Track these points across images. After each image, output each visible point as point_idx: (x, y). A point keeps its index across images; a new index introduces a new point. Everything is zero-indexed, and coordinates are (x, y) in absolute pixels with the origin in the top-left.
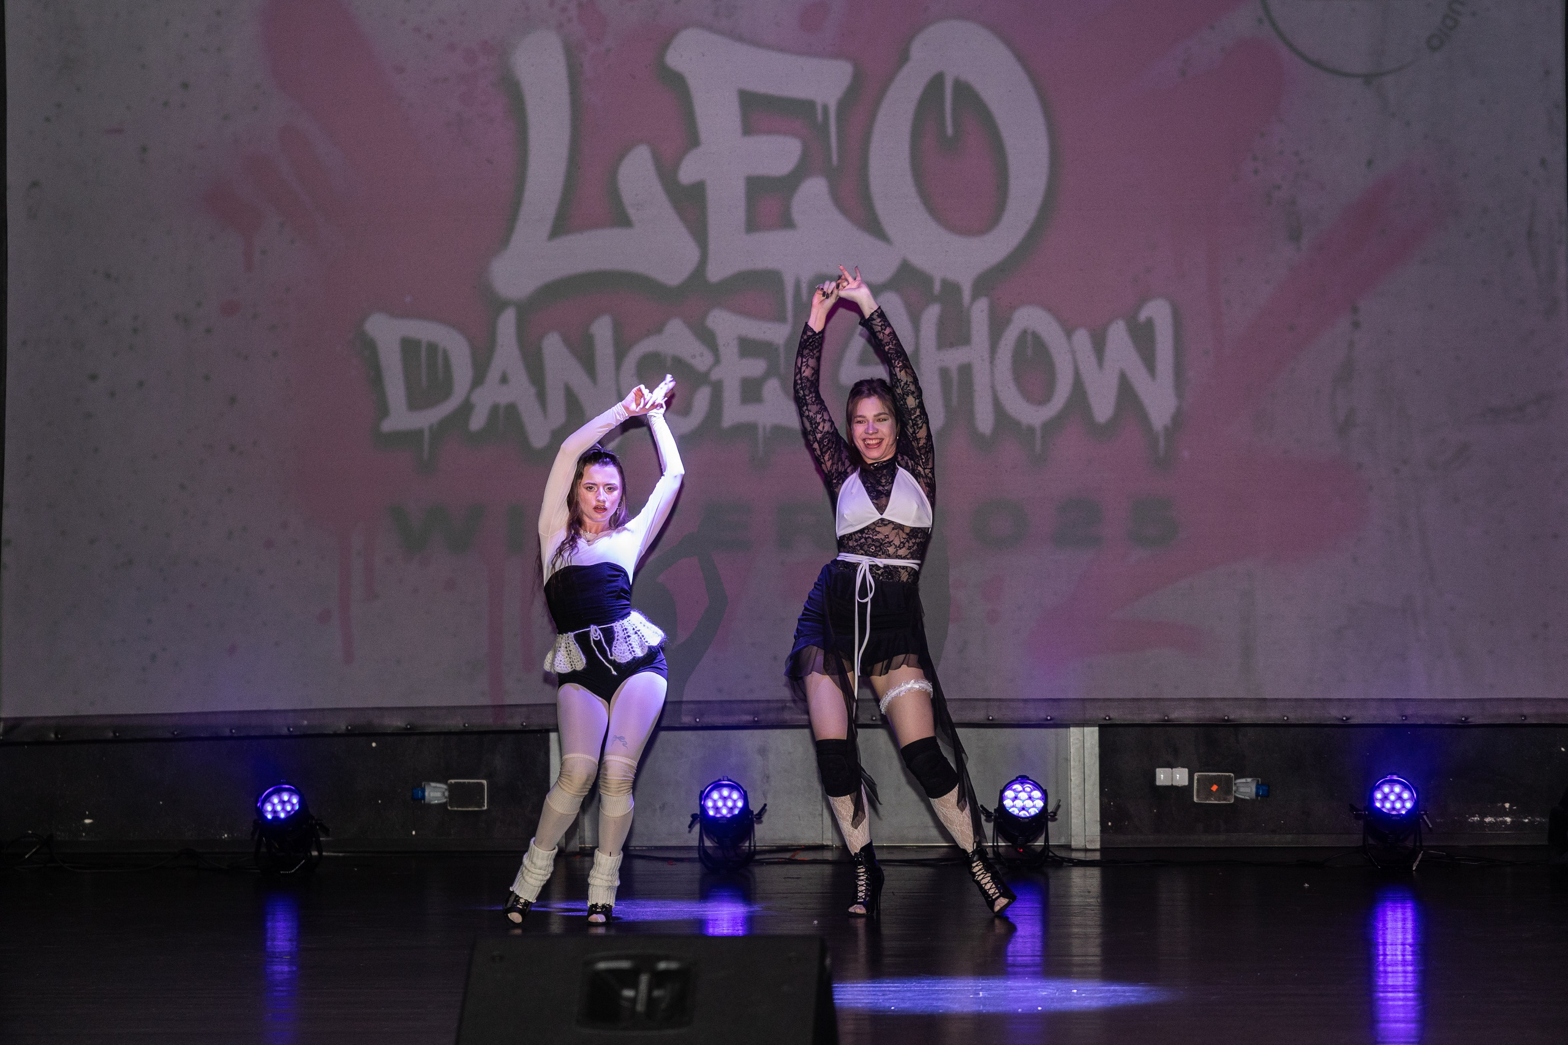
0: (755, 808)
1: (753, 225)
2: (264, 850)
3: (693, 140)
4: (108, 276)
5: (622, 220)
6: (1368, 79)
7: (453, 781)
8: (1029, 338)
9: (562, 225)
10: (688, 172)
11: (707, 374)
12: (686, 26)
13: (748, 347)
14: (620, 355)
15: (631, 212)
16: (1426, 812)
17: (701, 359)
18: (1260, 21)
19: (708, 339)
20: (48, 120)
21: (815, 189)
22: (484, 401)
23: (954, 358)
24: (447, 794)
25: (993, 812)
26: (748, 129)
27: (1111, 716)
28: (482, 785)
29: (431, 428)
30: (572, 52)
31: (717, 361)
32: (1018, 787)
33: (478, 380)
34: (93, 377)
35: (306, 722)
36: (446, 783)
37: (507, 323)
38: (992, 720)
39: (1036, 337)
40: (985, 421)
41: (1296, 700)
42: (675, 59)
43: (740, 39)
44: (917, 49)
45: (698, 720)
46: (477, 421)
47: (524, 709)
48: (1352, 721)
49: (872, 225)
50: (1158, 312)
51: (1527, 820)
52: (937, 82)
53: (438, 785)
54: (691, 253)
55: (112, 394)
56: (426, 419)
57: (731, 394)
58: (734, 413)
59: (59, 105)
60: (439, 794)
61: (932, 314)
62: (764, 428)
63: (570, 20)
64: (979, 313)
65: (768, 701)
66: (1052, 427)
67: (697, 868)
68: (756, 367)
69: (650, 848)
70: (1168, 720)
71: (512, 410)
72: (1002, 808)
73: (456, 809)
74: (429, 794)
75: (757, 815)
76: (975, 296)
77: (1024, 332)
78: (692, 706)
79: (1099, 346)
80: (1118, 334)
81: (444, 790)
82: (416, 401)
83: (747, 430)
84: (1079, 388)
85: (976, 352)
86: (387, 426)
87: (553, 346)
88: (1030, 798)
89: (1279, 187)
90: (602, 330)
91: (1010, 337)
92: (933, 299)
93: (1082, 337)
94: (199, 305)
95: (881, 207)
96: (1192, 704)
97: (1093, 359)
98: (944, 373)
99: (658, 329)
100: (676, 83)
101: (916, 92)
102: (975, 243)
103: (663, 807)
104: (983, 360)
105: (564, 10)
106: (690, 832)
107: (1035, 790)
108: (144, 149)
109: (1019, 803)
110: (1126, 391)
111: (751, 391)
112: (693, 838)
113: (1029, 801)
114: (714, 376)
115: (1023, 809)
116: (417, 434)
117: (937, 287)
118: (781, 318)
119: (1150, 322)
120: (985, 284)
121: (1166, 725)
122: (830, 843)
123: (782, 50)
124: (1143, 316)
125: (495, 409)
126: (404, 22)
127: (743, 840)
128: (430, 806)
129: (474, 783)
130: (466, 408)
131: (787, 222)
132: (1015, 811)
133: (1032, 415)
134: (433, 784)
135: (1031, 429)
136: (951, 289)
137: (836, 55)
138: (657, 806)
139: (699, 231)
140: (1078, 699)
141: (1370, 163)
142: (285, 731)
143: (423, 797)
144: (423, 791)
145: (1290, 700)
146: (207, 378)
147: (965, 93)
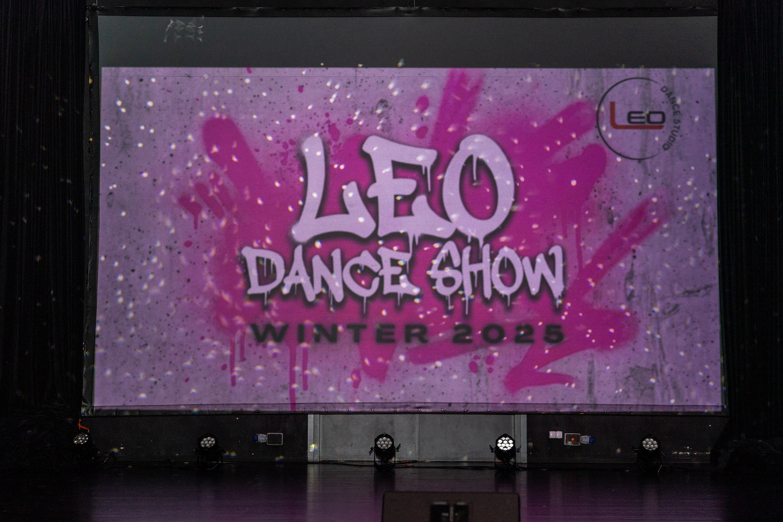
0: (396, 446)
1: (397, 214)
2: (200, 460)
3: (373, 180)
4: (139, 230)
5: (345, 211)
6: (640, 160)
7: (269, 433)
8: (506, 260)
9: (321, 213)
10: (371, 193)
11: (378, 272)
12: (371, 135)
13: (394, 263)
14: (343, 265)
15: (349, 208)
16: (662, 449)
17: (374, 266)
18: (598, 137)
19: (378, 259)
20: (116, 168)
21: (421, 201)
22: (289, 282)
23: (476, 268)
24: (267, 439)
25: (494, 448)
26: (395, 176)
27: (537, 411)
28: (281, 435)
29: (268, 292)
30: (326, 145)
31: (382, 268)
32: (504, 439)
33: (286, 274)
34: (133, 271)
35: (216, 409)
36: (266, 435)
37: (298, 252)
38: (490, 411)
39: (508, 260)
40: (488, 293)
41: (610, 405)
42: (366, 148)
43: (392, 140)
44: (462, 145)
45: (372, 410)
46: (285, 291)
47: (303, 405)
48: (632, 414)
49: (444, 215)
50: (556, 251)
51: (696, 454)
52: (470, 159)
53: (263, 435)
54: (372, 225)
55: (141, 278)
56: (266, 289)
57: (387, 281)
58: (388, 288)
59: (121, 162)
60: (264, 439)
61: (467, 251)
62: (400, 294)
63: (325, 132)
64: (486, 250)
65: (401, 403)
66: (514, 295)
67: (373, 469)
68: (397, 270)
69: (346, 461)
70: (559, 412)
71: (300, 286)
72: (497, 448)
73: (270, 445)
74: (260, 439)
75: (397, 448)
76: (484, 244)
77: (504, 258)
78: (370, 405)
79: (533, 264)
80: (540, 259)
81: (265, 437)
82: (262, 281)
83: (394, 295)
84: (525, 282)
85: (484, 266)
86: (250, 292)
87: (317, 261)
88: (508, 443)
89: (604, 202)
90: (336, 255)
91: (498, 259)
92: (467, 244)
93: (526, 260)
94: (176, 242)
95: (448, 208)
96: (569, 406)
97: (531, 270)
98: (472, 274)
99: (359, 255)
100: (367, 157)
101: (462, 163)
102: (484, 222)
103: (351, 445)
104: (487, 269)
105: (323, 128)
106: (370, 455)
107: (510, 440)
108: (155, 180)
109: (503, 445)
110: (544, 282)
111: (395, 280)
112: (372, 457)
113: (508, 444)
114: (381, 274)
115: (505, 447)
116: (262, 295)
117: (469, 240)
118: (407, 251)
119: (553, 256)
120: (489, 238)
121: (558, 414)
122: (418, 460)
123: (409, 145)
124: (550, 253)
125: (293, 286)
126: (259, 131)
127: (391, 458)
128: (259, 444)
129: (278, 434)
130: (282, 284)
131: (410, 213)
132: (502, 448)
133: (505, 291)
134: (261, 435)
135: (506, 296)
136: (475, 241)
137: (431, 147)
138: (349, 444)
139: (375, 216)
140: (523, 403)
141: (640, 194)
142: (207, 413)
143: (257, 440)
144: (258, 438)
145: (607, 405)
146: (178, 272)
147: (481, 163)
